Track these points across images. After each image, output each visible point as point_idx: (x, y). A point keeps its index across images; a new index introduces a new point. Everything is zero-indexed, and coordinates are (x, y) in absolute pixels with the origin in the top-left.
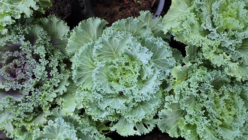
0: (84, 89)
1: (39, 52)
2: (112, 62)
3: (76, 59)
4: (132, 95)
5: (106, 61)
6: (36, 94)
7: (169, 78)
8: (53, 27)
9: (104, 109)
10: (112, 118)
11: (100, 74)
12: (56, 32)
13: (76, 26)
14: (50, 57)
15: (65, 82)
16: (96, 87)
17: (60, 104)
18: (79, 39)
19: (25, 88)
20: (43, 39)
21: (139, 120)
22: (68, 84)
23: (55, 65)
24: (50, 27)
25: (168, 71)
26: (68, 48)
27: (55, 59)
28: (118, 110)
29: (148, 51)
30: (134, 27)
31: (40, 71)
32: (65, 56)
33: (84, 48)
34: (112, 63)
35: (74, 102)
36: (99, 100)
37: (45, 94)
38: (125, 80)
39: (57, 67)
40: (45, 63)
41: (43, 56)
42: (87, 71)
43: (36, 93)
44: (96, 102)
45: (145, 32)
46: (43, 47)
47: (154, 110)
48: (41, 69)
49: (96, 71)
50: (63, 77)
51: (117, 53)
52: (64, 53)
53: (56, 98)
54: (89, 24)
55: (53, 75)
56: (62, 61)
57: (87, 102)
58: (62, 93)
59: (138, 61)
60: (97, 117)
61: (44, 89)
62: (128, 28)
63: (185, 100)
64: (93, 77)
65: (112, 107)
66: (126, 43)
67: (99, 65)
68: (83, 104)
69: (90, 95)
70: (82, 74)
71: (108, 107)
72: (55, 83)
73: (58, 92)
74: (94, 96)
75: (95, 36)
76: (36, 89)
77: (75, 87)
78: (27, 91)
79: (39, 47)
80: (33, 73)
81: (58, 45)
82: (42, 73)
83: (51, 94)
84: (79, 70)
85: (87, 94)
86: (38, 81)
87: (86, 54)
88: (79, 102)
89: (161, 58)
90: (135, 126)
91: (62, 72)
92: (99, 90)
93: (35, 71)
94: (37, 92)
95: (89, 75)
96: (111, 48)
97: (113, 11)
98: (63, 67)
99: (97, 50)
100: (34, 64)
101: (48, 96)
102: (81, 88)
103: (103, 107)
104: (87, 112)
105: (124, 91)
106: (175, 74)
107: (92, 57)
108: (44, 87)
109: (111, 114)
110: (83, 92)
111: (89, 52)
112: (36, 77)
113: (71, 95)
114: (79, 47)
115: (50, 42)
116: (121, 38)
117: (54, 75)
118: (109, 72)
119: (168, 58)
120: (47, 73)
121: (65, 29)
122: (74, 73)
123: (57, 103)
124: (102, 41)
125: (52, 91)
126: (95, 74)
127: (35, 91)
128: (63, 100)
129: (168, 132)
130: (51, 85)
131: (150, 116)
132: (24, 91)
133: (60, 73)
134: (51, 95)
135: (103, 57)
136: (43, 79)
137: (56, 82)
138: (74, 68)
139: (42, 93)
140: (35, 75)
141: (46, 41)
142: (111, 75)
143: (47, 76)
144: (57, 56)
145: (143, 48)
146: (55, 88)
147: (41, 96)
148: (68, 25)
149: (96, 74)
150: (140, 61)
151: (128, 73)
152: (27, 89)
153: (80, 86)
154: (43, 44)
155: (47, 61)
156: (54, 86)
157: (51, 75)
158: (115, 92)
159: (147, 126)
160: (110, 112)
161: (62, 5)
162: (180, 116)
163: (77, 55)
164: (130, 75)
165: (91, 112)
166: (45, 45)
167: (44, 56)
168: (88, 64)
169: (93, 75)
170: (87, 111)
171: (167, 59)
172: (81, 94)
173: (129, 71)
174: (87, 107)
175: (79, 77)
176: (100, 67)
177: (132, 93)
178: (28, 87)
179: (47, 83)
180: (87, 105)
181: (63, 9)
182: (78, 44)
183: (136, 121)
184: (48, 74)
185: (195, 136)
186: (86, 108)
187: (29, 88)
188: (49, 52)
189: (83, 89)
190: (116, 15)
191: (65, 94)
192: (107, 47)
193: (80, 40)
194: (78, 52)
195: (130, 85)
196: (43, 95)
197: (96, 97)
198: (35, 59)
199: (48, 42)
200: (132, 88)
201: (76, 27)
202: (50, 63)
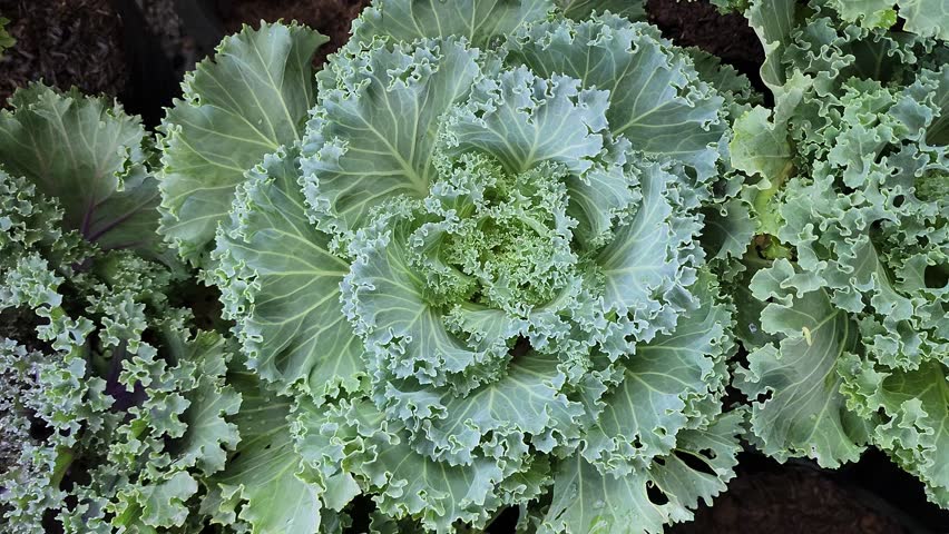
0: (327, 397)
1: (21, 294)
2: (415, 212)
3: (231, 260)
4: (578, 333)
5: (389, 215)
6: (84, 518)
7: (719, 188)
8: (54, 145)
9: (469, 459)
10: (525, 487)
11: (383, 288)
12: (83, 167)
13: (175, 100)
14: (90, 298)
15: (218, 393)
16: (387, 362)
17: (232, 521)
18: (212, 158)
19: (13, 508)
20: (21, 219)
21: (661, 446)
22: (235, 403)
23: (130, 329)
24: (39, 155)
25: (708, 157)
26: (170, 222)
27: (122, 299)
28: (543, 437)
29: (579, 89)
30: (458, 9)
31: (64, 389)
32: (169, 269)
33: (249, 188)
34: (420, 219)
35: (303, 480)
36: (429, 423)
37: (132, 499)
38: (511, 279)
39: (148, 336)
40: (71, 336)
41: (48, 306)
42: (307, 303)
43: (83, 509)
44: (413, 438)
45: (517, 20)
46: (37, 263)
47: (716, 368)
48: (66, 375)
49: (356, 279)
50: (197, 375)
51: (422, 166)
52: (160, 257)
53: (199, 494)
54: (236, 72)
55: (138, 385)
56: (160, 297)
57: (368, 456)
58: (219, 460)
59: (543, 165)
60: (448, 515)
61: (118, 477)
62: (434, 24)
63: (850, 262)
64: (351, 316)
65: (509, 432)
66: (454, 96)
67: (359, 245)
68: (353, 475)
69: (372, 418)
70: (289, 327)
71: (488, 437)
72: (168, 422)
73: (201, 462)
74: (392, 410)
75: (285, 122)
76: (77, 487)
77: (277, 406)
78: (30, 519)
79: (14, 267)
80: (30, 413)
81: (117, 231)
82: (78, 392)
83: (163, 486)
84: (266, 308)
85: (354, 415)
86: (71, 441)
87: (275, 215)
88: (329, 470)
89: (645, 110)
90: (650, 482)
91: (182, 349)
92: (406, 372)
93: (36, 398)
94: (83, 503)
95: (326, 316)
96: (386, 149)
97: (318, 13)
98: (177, 324)
99: (322, 175)
100: (15, 364)
101: (151, 501)
102: (308, 398)
103: (460, 448)
104: (389, 507)
105: (531, 328)
106: (747, 159)
107: (312, 222)
108: (112, 465)
109: (515, 470)
110: (327, 414)
111: (286, 201)
112: (51, 430)
113: (268, 451)
114: (227, 196)
115: (64, 225)
116: (423, 72)
117: (146, 382)
118: (421, 267)
119: (687, 91)
120: (102, 384)
121: (123, 132)
122: (249, 334)
123: (212, 522)
124: (329, 122)
125: (167, 469)
126: (355, 297)
127: (71, 502)
128: (238, 494)
129: (807, 447)
130: (149, 441)
131: (704, 407)
132: (11, 522)
133: (171, 363)
134: (167, 493)
135: (363, 203)
136: (96, 426)
137: (167, 413)
138: (236, 311)
139: (115, 500)
140: (45, 418)
141: (45, 227)
142: (436, 277)
143: (110, 400)
144: (129, 280)
145: (550, 85)
146: (174, 447)
147: (114, 514)
148: (130, 110)
149: (365, 297)
150: (552, 161)
151: (513, 240)
152: (26, 507)
153: (301, 387)
154: (29, 249)
155: (82, 323)
156: (165, 436)
157: (131, 389)
158: (490, 354)
159: (705, 459)
160: (507, 459)
161: (75, 58)
162: (838, 351)
163: (227, 237)
164: (529, 244)
165: (407, 498)
166: (44, 249)
167: (57, 300)
168: (302, 267)
169: (351, 307)
170: (386, 497)
171: (685, 101)
172: (324, 427)
173: (515, 230)
174: (381, 481)
175: (276, 346)
176: (373, 254)
177: (575, 325)
178: (27, 497)
179: (123, 439)
180: (374, 468)
181: (83, 74)
182: (214, 184)
183: (647, 454)
184: (114, 388)
185: (942, 422)
186: (374, 487)
187: (36, 497)
188: (79, 279)
189: (319, 401)
190: (337, 27)
191: (237, 461)
192: (367, 146)
193: (218, 160)
194: (228, 222)
195: (547, 292)
196: (122, 508)
197: (405, 415)
198: (12, 339)
199: (56, 225)
200: (563, 303)
201: (172, 106)
202: (99, 326)
